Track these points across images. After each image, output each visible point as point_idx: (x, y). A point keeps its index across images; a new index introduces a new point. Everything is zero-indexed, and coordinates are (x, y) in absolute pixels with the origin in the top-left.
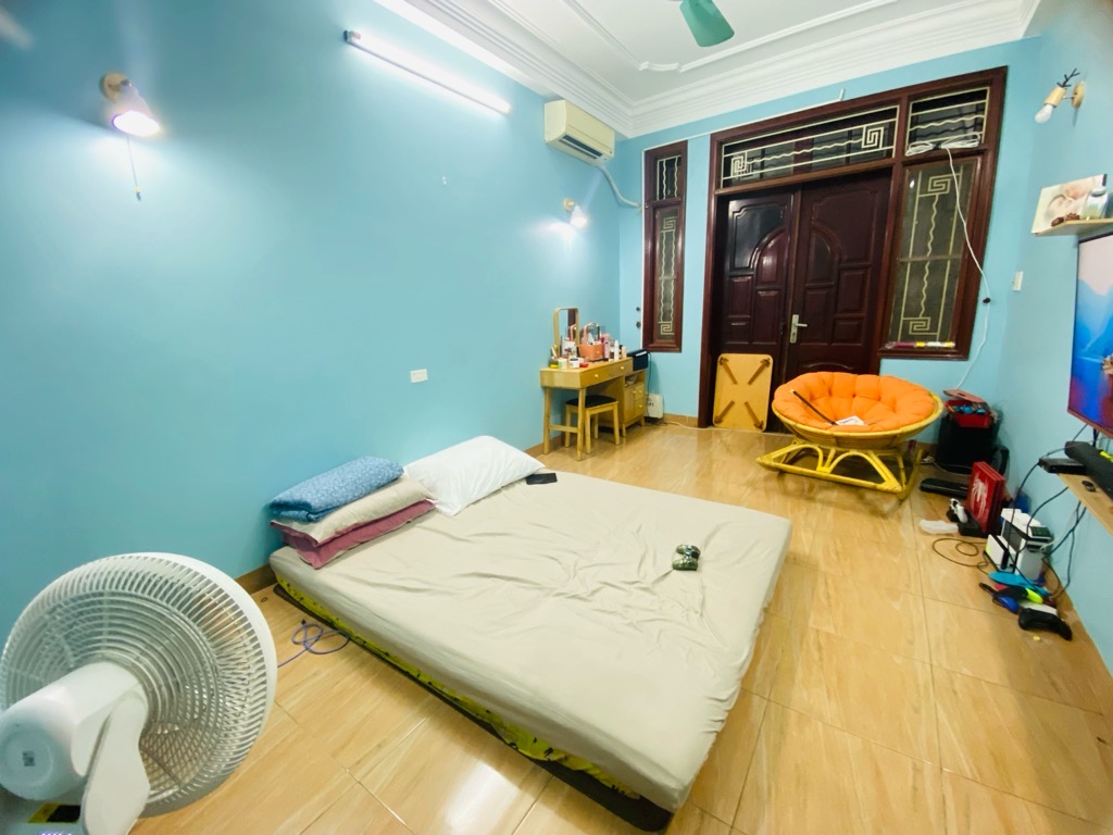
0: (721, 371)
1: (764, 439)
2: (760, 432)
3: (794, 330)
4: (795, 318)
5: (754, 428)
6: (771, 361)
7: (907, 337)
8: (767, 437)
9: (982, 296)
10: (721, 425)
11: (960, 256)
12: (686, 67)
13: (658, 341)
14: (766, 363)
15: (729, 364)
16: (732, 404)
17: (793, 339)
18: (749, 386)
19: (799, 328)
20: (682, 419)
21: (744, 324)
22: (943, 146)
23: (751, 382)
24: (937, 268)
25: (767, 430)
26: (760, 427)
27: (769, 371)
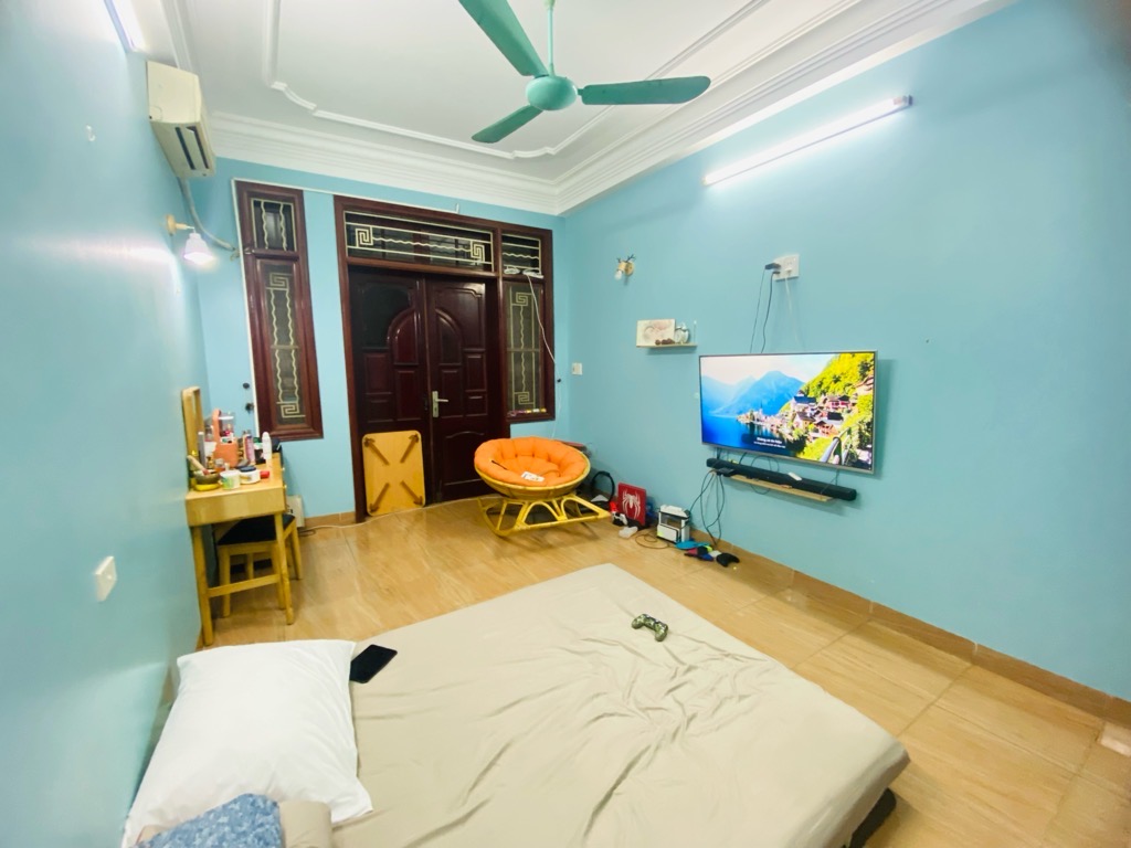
0: (367, 452)
1: (425, 514)
2: (420, 508)
3: (435, 406)
4: (435, 395)
5: (414, 505)
6: (420, 436)
7: (519, 407)
8: (428, 512)
9: (556, 378)
10: (379, 512)
11: (539, 350)
12: (321, 114)
13: (280, 427)
14: (415, 439)
15: (377, 444)
16: (387, 486)
17: (435, 414)
18: (401, 465)
19: (440, 403)
20: (334, 519)
21: (385, 401)
22: (525, 273)
23: (403, 460)
24: (528, 357)
25: (427, 504)
26: (421, 503)
27: (419, 446)
